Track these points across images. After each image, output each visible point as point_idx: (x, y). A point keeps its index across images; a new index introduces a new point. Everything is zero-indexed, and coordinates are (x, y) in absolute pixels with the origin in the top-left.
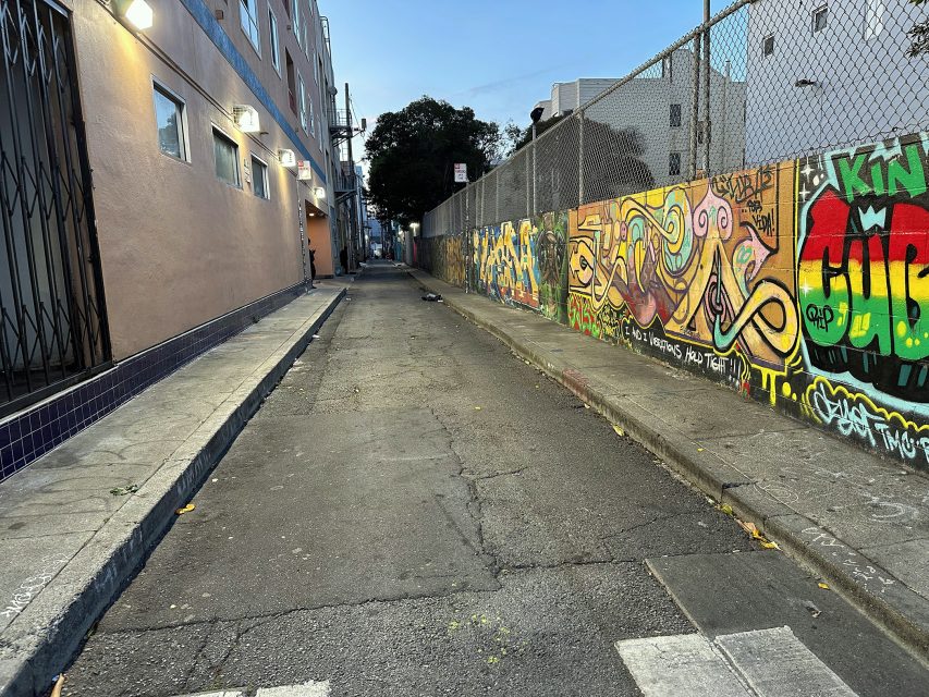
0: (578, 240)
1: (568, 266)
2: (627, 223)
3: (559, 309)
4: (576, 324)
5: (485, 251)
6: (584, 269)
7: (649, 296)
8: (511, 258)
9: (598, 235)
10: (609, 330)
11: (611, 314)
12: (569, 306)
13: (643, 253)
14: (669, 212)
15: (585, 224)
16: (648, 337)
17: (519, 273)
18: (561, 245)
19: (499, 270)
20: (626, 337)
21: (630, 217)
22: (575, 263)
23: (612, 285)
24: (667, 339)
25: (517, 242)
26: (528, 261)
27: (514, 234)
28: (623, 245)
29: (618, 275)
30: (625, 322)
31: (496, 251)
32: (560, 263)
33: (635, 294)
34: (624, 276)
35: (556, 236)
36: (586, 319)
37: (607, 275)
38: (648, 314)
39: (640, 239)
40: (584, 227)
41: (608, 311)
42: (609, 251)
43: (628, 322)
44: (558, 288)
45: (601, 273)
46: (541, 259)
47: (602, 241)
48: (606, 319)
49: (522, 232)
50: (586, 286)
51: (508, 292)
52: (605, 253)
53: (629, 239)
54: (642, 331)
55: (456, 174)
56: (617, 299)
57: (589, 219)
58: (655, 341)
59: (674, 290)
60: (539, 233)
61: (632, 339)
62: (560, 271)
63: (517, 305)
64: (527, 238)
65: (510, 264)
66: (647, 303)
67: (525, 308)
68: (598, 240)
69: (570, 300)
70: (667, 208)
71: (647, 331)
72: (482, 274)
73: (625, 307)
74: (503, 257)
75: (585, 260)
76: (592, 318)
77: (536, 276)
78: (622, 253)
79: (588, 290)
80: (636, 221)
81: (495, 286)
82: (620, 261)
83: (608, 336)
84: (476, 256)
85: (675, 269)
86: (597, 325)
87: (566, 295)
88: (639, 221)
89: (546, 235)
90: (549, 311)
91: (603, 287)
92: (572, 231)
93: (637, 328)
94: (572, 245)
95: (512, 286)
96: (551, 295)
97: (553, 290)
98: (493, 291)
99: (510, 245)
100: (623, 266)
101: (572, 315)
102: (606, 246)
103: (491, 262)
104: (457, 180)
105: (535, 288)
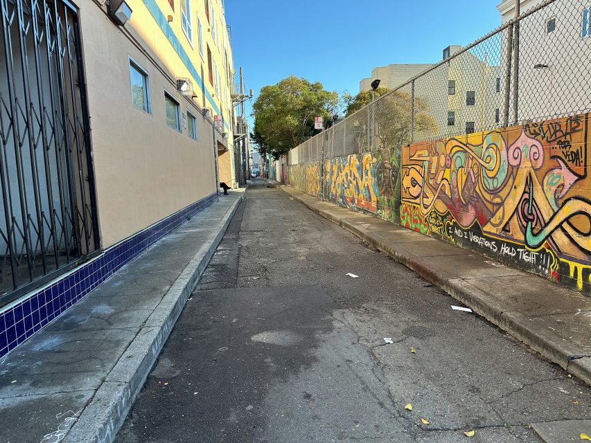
0: (410, 167)
1: (401, 185)
2: (451, 155)
3: (393, 213)
4: (407, 224)
5: (336, 173)
6: (414, 186)
7: (470, 206)
8: (355, 178)
9: (426, 164)
10: (435, 229)
11: (436, 218)
12: (401, 212)
13: (465, 177)
14: (487, 148)
15: (416, 156)
16: (468, 235)
17: (361, 188)
18: (396, 171)
19: (346, 186)
20: (449, 234)
21: (453, 152)
22: (406, 182)
23: (438, 197)
24: (485, 237)
25: (360, 168)
26: (369, 180)
27: (357, 163)
28: (448, 171)
29: (443, 192)
30: (448, 224)
31: (344, 173)
32: (394, 182)
33: (457, 205)
34: (448, 192)
35: (391, 164)
36: (415, 221)
37: (434, 192)
38: (468, 219)
39: (462, 167)
40: (415, 157)
41: (434, 215)
42: (435, 175)
43: (451, 224)
44: (393, 199)
45: (428, 190)
46: (379, 179)
47: (429, 168)
48: (433, 221)
49: (364, 161)
50: (416, 198)
51: (353, 201)
52: (432, 176)
53: (452, 166)
54: (463, 231)
55: (316, 124)
56: (442, 208)
57: (418, 153)
58: (475, 238)
59: (490, 203)
60: (378, 162)
61: (454, 236)
62: (394, 188)
63: (360, 209)
64: (368, 166)
65: (354, 182)
66: (467, 211)
67: (365, 212)
68: (426, 167)
69: (402, 208)
70: (485, 146)
71: (467, 231)
72: (332, 188)
73: (449, 213)
74: (349, 178)
75: (415, 180)
76: (421, 220)
77: (374, 192)
78: (447, 176)
79: (417, 201)
80: (458, 154)
81: (343, 197)
82: (444, 181)
83: (434, 234)
84: (328, 177)
85: (492, 188)
86: (425, 225)
87: (398, 204)
88: (462, 155)
89: (383, 164)
90: (385, 215)
91: (430, 200)
92: (405, 161)
93: (458, 228)
94: (404, 170)
95: (356, 197)
96: (386, 203)
97: (389, 201)
98: (341, 200)
99: (355, 170)
100: (447, 186)
101: (404, 217)
102: (433, 171)
103: (340, 181)
104: (316, 127)
105: (374, 198)
